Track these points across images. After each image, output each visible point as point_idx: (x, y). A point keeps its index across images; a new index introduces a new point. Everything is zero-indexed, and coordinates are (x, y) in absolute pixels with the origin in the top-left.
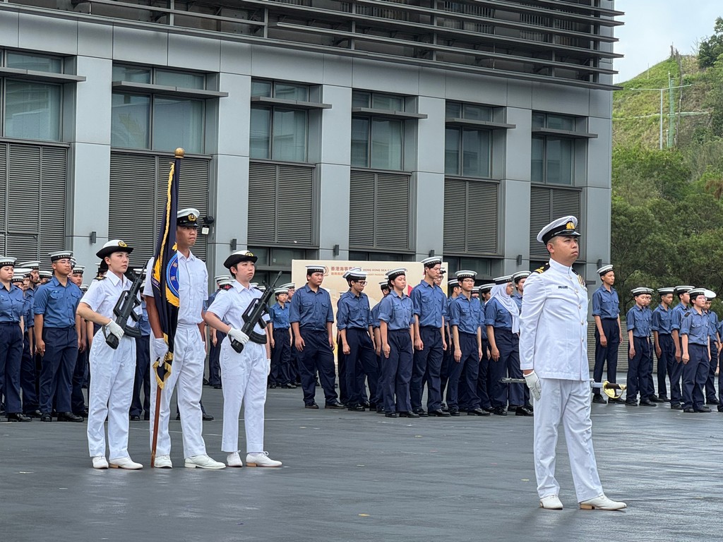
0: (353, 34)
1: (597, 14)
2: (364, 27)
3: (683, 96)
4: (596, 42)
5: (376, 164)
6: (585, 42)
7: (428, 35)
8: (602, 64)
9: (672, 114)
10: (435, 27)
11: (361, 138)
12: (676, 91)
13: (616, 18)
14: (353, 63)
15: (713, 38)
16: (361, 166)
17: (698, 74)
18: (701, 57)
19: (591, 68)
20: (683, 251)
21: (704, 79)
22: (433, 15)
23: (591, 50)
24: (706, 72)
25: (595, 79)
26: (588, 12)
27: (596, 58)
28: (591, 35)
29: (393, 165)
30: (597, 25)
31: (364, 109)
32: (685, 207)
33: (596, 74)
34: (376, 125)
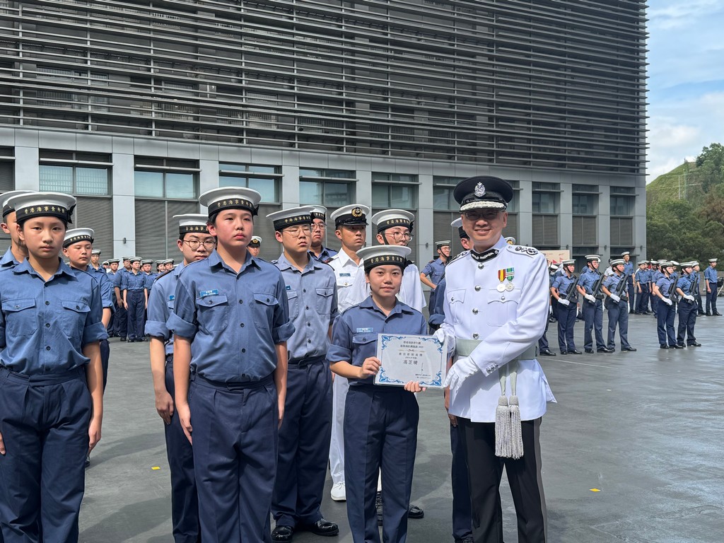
0: (531, 160)
1: (638, 145)
2: (536, 156)
3: (690, 178)
4: (638, 156)
5: (543, 212)
6: (633, 157)
7: (564, 158)
8: (641, 166)
9: (685, 185)
10: (567, 154)
11: (537, 201)
12: (687, 176)
13: (647, 146)
14: (532, 171)
15: (702, 155)
16: (536, 213)
17: (696, 169)
18: (697, 162)
19: (636, 167)
20: (683, 240)
21: (698, 171)
22: (565, 150)
23: (636, 160)
24: (699, 168)
25: (638, 172)
26: (634, 144)
27: (638, 163)
28: (636, 154)
29: (551, 212)
30: (638, 149)
31: (537, 190)
32: (684, 223)
33: (638, 170)
34: (543, 196)
